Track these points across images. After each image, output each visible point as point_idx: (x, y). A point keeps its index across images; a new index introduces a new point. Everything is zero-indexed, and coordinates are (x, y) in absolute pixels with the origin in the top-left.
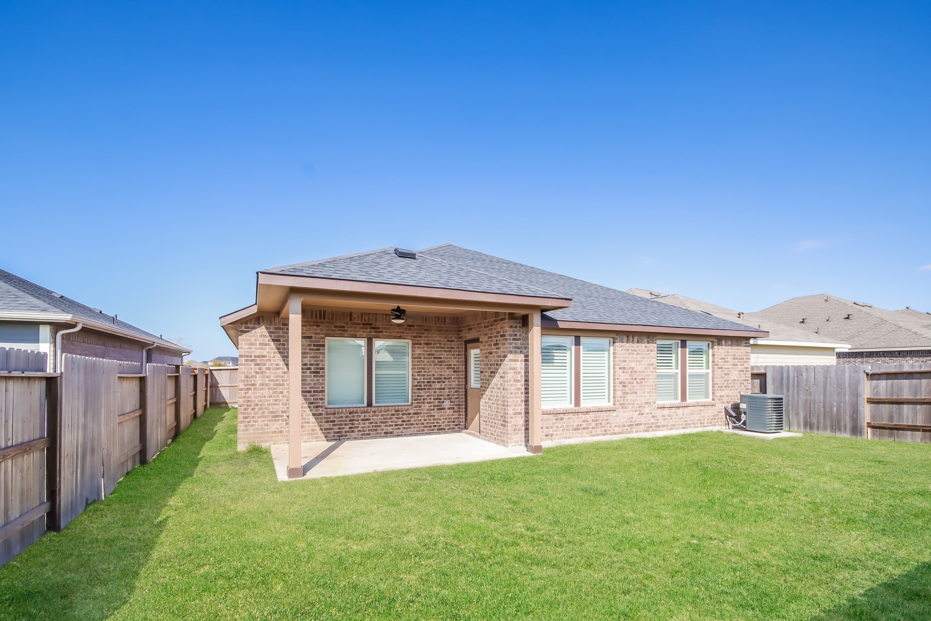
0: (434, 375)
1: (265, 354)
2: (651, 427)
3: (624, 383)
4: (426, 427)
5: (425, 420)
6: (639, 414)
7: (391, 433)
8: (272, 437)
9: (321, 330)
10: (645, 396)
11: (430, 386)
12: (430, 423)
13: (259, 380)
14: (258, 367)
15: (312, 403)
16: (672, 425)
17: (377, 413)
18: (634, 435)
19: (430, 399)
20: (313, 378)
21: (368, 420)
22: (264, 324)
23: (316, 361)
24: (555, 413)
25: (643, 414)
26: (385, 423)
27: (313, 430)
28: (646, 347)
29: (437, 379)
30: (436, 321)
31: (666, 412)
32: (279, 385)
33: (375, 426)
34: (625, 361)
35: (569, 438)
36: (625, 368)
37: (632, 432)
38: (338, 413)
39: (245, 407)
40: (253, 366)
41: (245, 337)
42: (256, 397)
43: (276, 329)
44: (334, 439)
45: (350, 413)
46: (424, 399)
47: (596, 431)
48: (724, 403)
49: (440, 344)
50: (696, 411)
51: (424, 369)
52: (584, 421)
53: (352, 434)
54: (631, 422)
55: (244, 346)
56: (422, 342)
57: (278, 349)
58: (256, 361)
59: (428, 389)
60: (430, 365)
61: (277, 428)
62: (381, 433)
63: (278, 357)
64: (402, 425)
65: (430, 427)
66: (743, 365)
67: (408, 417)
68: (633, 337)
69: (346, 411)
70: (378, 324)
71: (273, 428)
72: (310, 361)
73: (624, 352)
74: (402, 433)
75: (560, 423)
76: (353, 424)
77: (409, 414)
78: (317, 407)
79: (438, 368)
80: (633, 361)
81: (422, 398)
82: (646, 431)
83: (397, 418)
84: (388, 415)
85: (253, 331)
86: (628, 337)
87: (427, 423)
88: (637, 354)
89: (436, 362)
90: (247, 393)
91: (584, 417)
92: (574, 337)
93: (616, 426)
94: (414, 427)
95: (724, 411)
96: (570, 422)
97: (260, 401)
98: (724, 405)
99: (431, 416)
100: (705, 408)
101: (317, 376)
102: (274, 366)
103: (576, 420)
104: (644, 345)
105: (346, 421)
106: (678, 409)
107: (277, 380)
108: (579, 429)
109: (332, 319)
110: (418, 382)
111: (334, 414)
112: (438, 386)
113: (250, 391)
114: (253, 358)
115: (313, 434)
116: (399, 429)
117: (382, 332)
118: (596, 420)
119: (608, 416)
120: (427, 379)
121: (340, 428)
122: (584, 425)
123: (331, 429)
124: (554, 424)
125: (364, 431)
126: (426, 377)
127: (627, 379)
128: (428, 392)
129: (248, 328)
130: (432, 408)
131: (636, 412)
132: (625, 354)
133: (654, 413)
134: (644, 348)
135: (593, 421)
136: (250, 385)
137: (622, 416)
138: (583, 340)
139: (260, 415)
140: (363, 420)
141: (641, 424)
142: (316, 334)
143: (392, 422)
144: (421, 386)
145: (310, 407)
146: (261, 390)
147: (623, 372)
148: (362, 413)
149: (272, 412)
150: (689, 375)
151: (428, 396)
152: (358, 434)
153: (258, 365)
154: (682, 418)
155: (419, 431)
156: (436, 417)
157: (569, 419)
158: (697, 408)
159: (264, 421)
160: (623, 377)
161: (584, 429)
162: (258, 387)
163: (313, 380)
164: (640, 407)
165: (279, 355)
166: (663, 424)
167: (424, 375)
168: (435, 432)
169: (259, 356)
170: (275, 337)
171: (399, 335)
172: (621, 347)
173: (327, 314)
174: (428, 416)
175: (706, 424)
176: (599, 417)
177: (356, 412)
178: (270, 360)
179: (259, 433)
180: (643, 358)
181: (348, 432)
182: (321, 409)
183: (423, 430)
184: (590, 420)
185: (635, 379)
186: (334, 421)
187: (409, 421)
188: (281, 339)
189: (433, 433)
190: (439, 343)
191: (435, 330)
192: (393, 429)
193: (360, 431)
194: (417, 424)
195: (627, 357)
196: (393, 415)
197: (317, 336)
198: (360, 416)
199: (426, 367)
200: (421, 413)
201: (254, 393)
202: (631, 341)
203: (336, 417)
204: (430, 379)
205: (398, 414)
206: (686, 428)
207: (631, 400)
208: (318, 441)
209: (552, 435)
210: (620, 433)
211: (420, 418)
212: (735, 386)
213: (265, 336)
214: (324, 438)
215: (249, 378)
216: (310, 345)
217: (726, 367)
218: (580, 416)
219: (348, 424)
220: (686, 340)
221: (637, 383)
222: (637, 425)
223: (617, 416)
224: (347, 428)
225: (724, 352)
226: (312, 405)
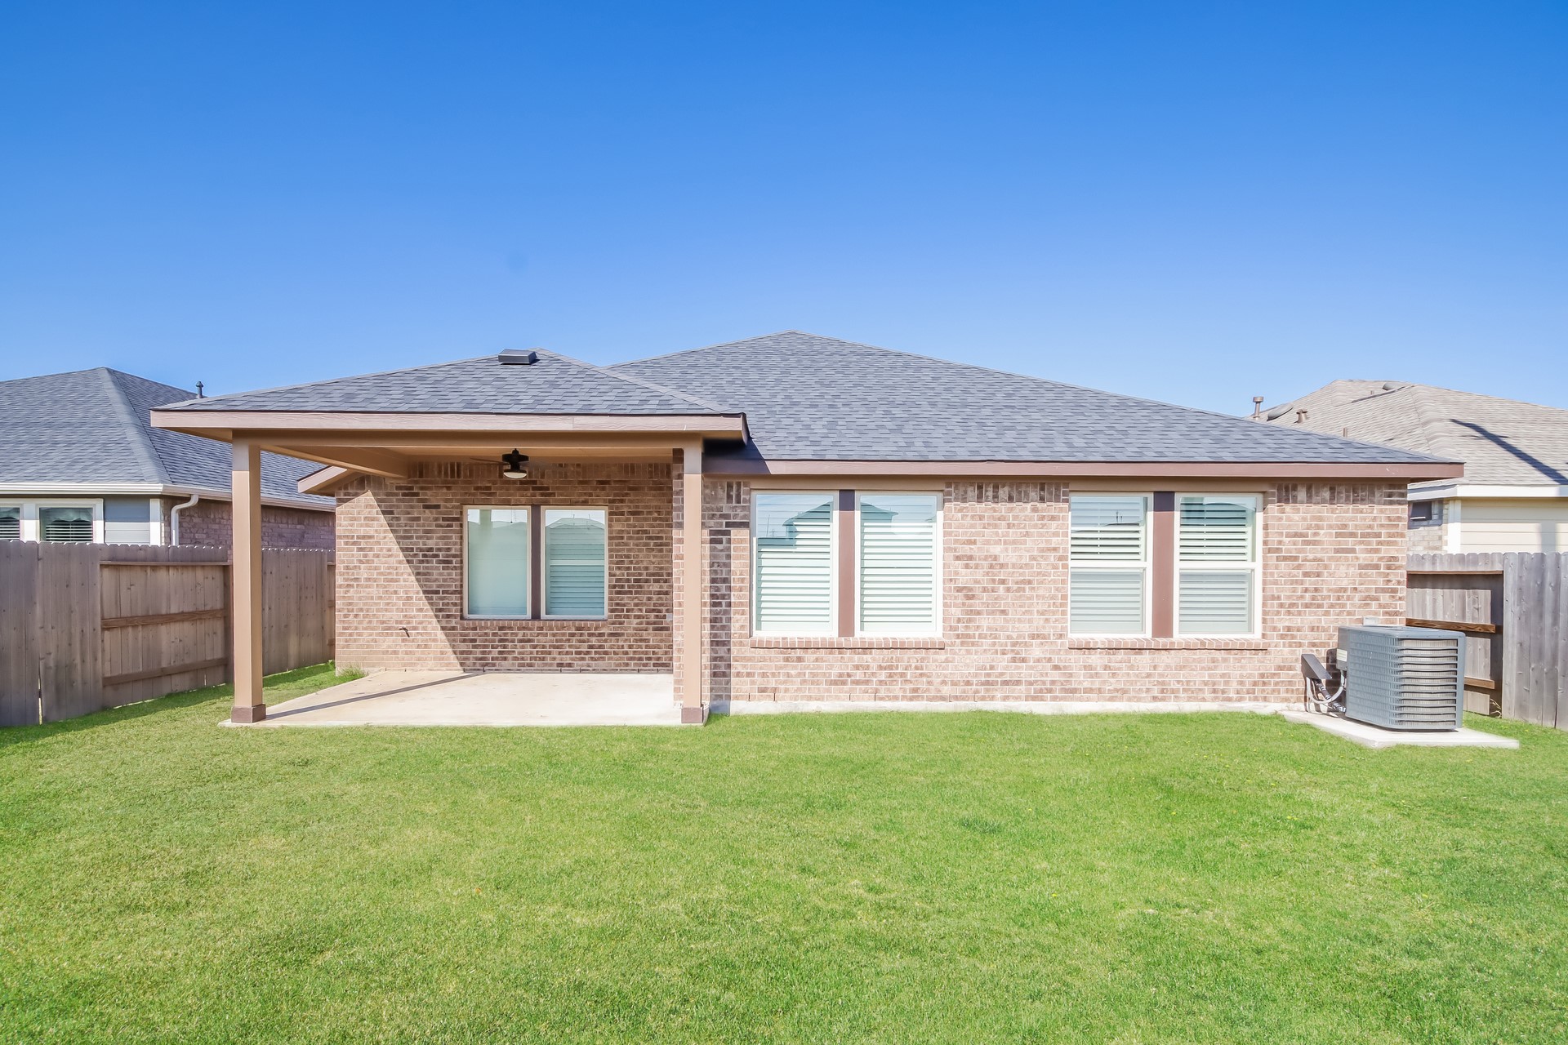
0: (647, 568)
1: (372, 533)
2: (1050, 691)
3: (970, 589)
4: (631, 659)
5: (630, 647)
6: (1014, 660)
7: (570, 665)
8: (383, 659)
9: (454, 494)
10: (1030, 621)
11: (640, 587)
12: (640, 653)
13: (363, 574)
14: (362, 553)
15: (440, 610)
16: (1117, 690)
17: (545, 631)
18: (998, 706)
19: (641, 610)
20: (441, 571)
21: (529, 641)
22: (370, 488)
23: (446, 544)
24: (786, 648)
25: (1023, 660)
26: (558, 647)
27: (442, 653)
28: (1035, 510)
29: (653, 575)
30: (651, 472)
31: (1096, 659)
32: (392, 580)
33: (542, 653)
34: (975, 542)
35: (819, 700)
36: (971, 558)
37: (993, 698)
38: (481, 628)
39: (346, 612)
40: (355, 552)
41: (345, 508)
42: (360, 598)
43: (388, 494)
44: (474, 670)
45: (501, 629)
46: (628, 611)
47: (889, 690)
48: (1300, 645)
49: (659, 513)
50: (1200, 661)
51: (628, 557)
52: (857, 667)
53: (503, 662)
54: (988, 675)
55: (344, 523)
56: (625, 510)
57: (390, 525)
58: (360, 543)
59: (636, 592)
60: (640, 550)
61: (389, 647)
62: (551, 665)
63: (390, 538)
64: (588, 653)
65: (640, 659)
66: (1377, 551)
67: (599, 641)
68: (996, 487)
69: (492, 624)
70: (546, 482)
71: (384, 647)
72: (437, 544)
73: (968, 521)
74: (589, 666)
75: (795, 668)
76: (505, 647)
77: (601, 635)
78: (448, 616)
79: (655, 556)
80: (998, 542)
81: (625, 608)
82: (1034, 699)
83: (580, 641)
84: (564, 635)
85: (356, 499)
86: (980, 488)
87: (635, 652)
88: (1009, 526)
89: (652, 544)
90: (348, 591)
91: (857, 658)
92: (838, 493)
93: (944, 683)
94: (610, 659)
95: (1299, 665)
96: (819, 667)
97: (365, 604)
98: (1299, 652)
99: (641, 640)
100: (1231, 656)
101: (448, 568)
102: (385, 552)
103: (835, 665)
104: (1029, 506)
105: (494, 641)
106: (1136, 654)
107: (390, 573)
108: (844, 683)
109: (471, 476)
110: (617, 580)
111: (475, 629)
112: (655, 587)
113: (352, 590)
114: (355, 540)
115: (443, 659)
116: (583, 659)
117: (554, 494)
118: (890, 667)
119: (923, 659)
120: (633, 575)
121: (483, 653)
122: (859, 675)
123: (471, 653)
124: (781, 668)
125: (523, 659)
126: (633, 571)
127: (976, 582)
128: (636, 598)
129: (349, 494)
130: (644, 626)
131: (1004, 654)
132: (972, 526)
133: (1060, 660)
134: (1028, 512)
135: (881, 667)
136: (352, 580)
137: (966, 663)
138: (861, 498)
139: (365, 625)
140: (521, 641)
141: (1018, 683)
142: (447, 501)
143: (570, 646)
144: (623, 587)
145: (437, 616)
146: (366, 587)
147: (967, 566)
148: (519, 629)
149: (383, 622)
150: (1182, 575)
151: (636, 605)
152: (513, 664)
153: (361, 549)
154: (1149, 676)
155: (620, 665)
156: (651, 643)
157: (817, 660)
158: (1204, 655)
159: (371, 635)
160: (965, 577)
161: (857, 682)
162: (362, 582)
163: (441, 574)
164: (1014, 645)
165: (392, 535)
166: (1086, 685)
167: (628, 568)
168: (649, 670)
169: (364, 537)
170: (386, 507)
171: (582, 498)
172: (961, 510)
173: (462, 468)
174: (636, 641)
175: (1232, 695)
176: (898, 660)
177: (510, 628)
178: (379, 543)
179: (364, 653)
180: (1027, 534)
181: (497, 659)
182: (454, 620)
183: (627, 665)
184: (874, 667)
185: (1003, 582)
186: (475, 641)
187: (600, 647)
188: (395, 510)
189: (646, 670)
190: (656, 512)
191: (651, 489)
192: (572, 659)
193: (516, 659)
194: (615, 653)
195: (978, 534)
196: (573, 635)
197: (448, 505)
198: (516, 635)
199: (632, 553)
200: (623, 634)
201: (357, 592)
202: (991, 498)
203: (478, 633)
204: (640, 574)
205: (581, 635)
206: (1163, 699)
207: (989, 628)
208: (450, 670)
209: (775, 690)
210: (956, 698)
211: (621, 643)
212: (1343, 606)
213: (372, 507)
214: (459, 667)
215: (350, 569)
216: (436, 519)
217: (1311, 556)
218: (848, 655)
219: (497, 647)
220: (1173, 492)
221: (1008, 590)
222: (1006, 683)
223: (947, 660)
224: (495, 653)
225: (1304, 519)
226: (441, 614)
